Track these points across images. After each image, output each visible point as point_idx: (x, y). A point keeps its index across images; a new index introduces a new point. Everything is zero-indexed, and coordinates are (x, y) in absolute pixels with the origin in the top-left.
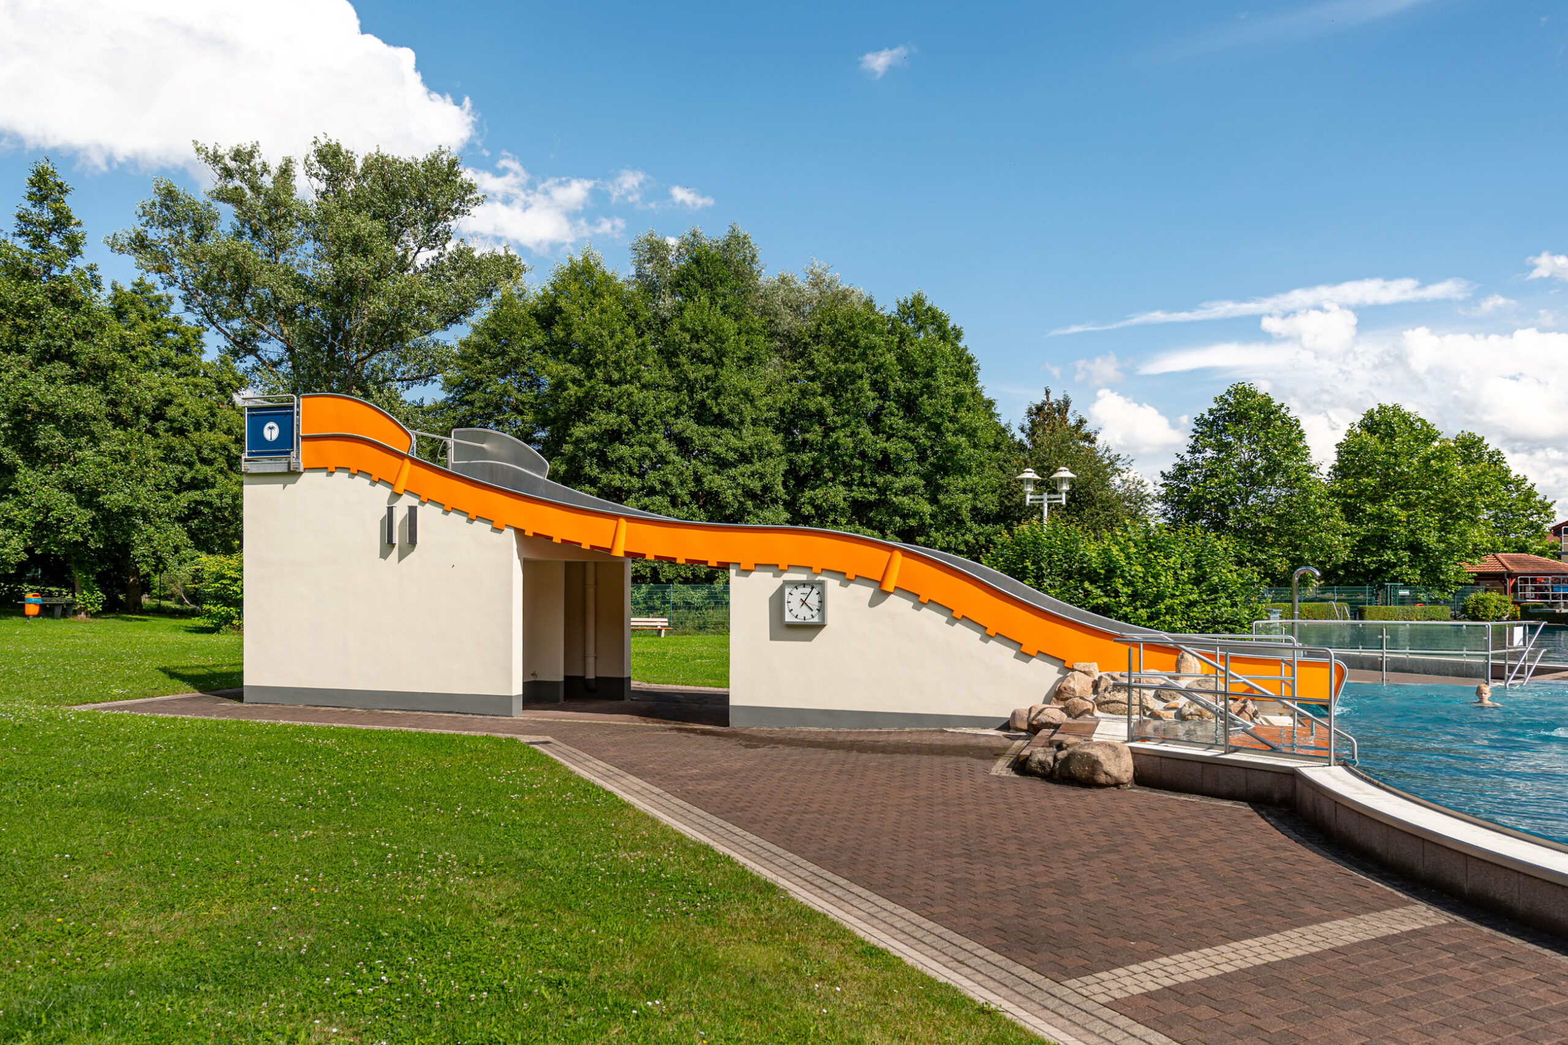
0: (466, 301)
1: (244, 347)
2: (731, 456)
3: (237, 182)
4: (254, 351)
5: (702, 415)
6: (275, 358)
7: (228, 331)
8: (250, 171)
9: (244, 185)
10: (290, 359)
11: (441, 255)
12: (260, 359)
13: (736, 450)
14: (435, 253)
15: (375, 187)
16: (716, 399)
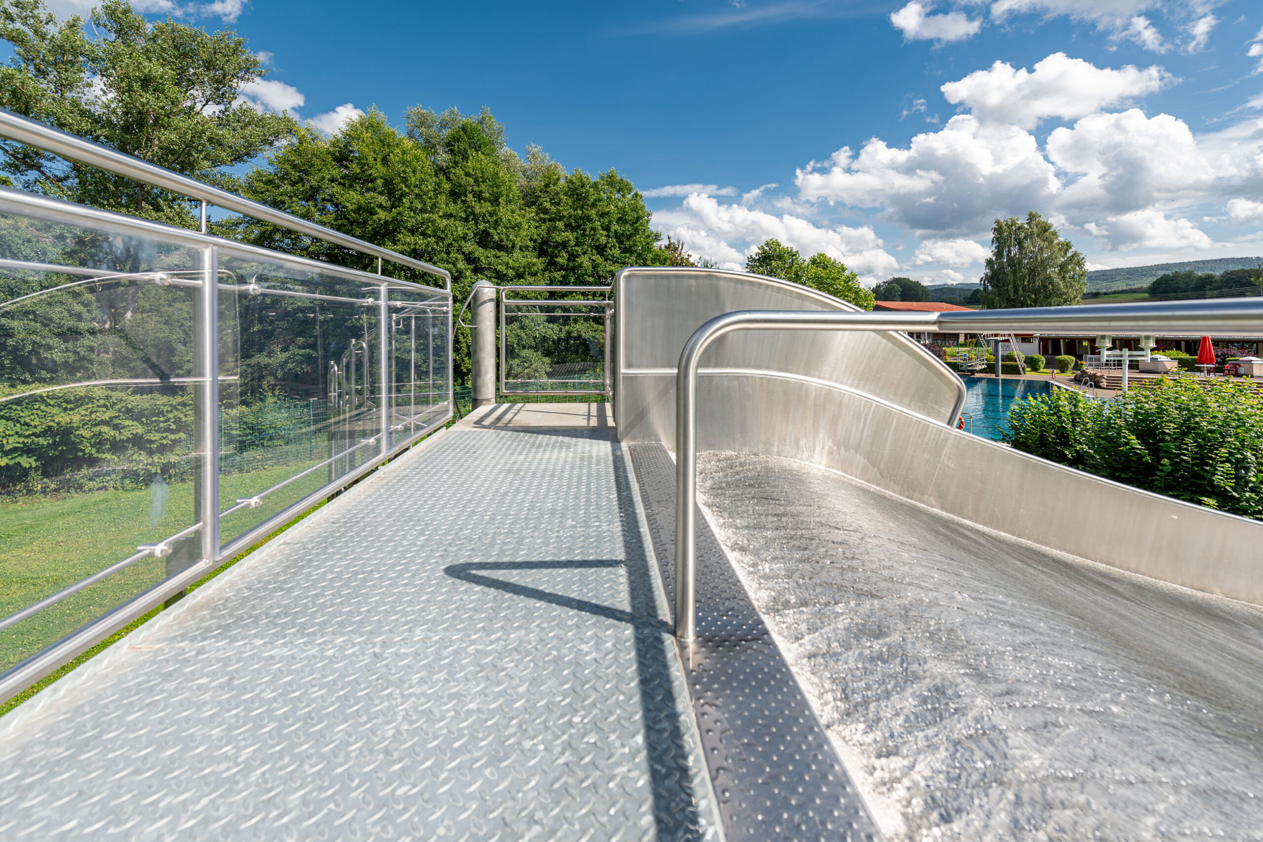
0: (251, 145)
1: (25, 163)
2: (511, 273)
3: (18, 25)
4: (38, 167)
5: (484, 240)
6: (60, 174)
7: (7, 148)
8: (33, 17)
9: (25, 28)
10: (76, 177)
11: (226, 110)
12: (43, 173)
13: (513, 268)
14: (222, 107)
15: (165, 46)
16: (495, 229)
